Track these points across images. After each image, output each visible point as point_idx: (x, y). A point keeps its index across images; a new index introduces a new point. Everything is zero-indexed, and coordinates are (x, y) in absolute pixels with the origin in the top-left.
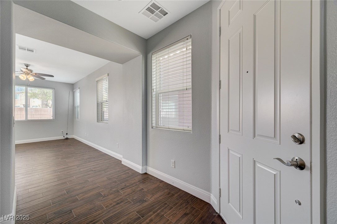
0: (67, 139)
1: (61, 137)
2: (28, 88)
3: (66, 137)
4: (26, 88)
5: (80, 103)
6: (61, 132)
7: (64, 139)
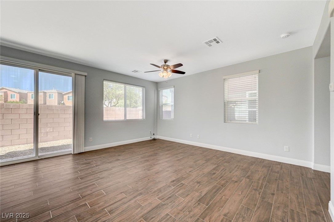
0: (154, 139)
1: (148, 138)
2: (127, 86)
3: (153, 137)
4: (125, 86)
5: (174, 107)
6: (150, 133)
7: (150, 140)
